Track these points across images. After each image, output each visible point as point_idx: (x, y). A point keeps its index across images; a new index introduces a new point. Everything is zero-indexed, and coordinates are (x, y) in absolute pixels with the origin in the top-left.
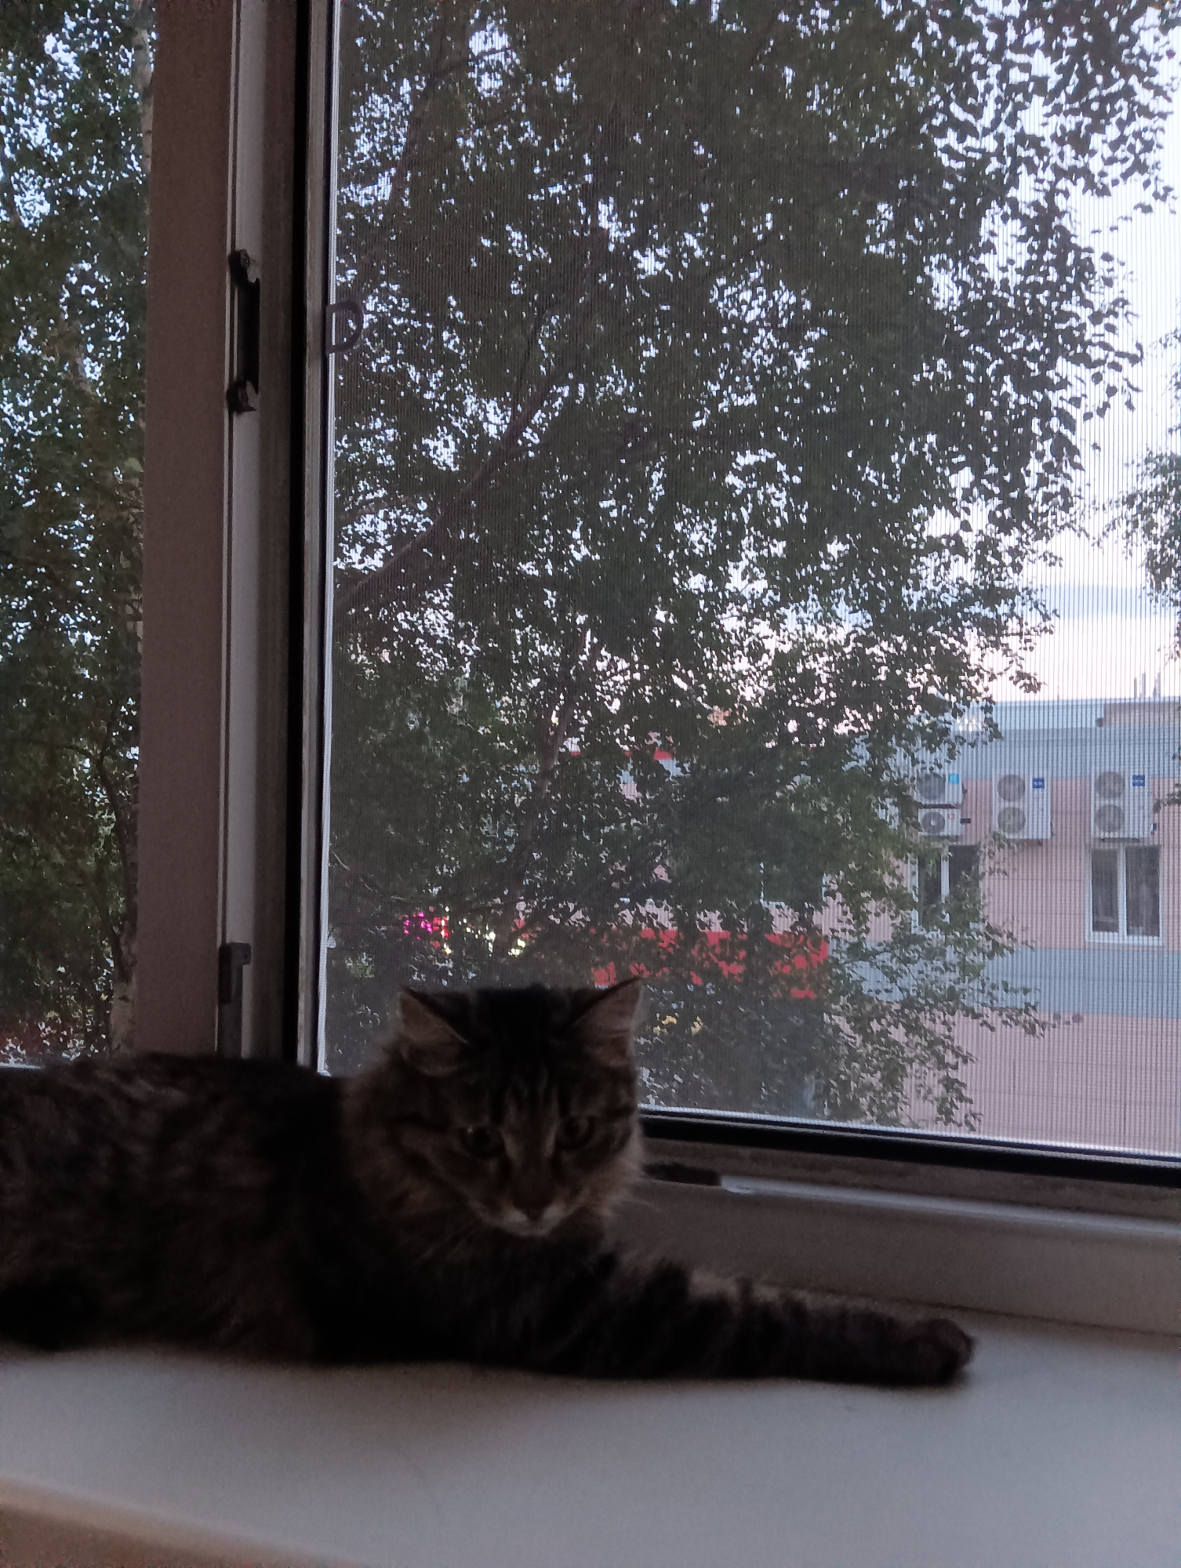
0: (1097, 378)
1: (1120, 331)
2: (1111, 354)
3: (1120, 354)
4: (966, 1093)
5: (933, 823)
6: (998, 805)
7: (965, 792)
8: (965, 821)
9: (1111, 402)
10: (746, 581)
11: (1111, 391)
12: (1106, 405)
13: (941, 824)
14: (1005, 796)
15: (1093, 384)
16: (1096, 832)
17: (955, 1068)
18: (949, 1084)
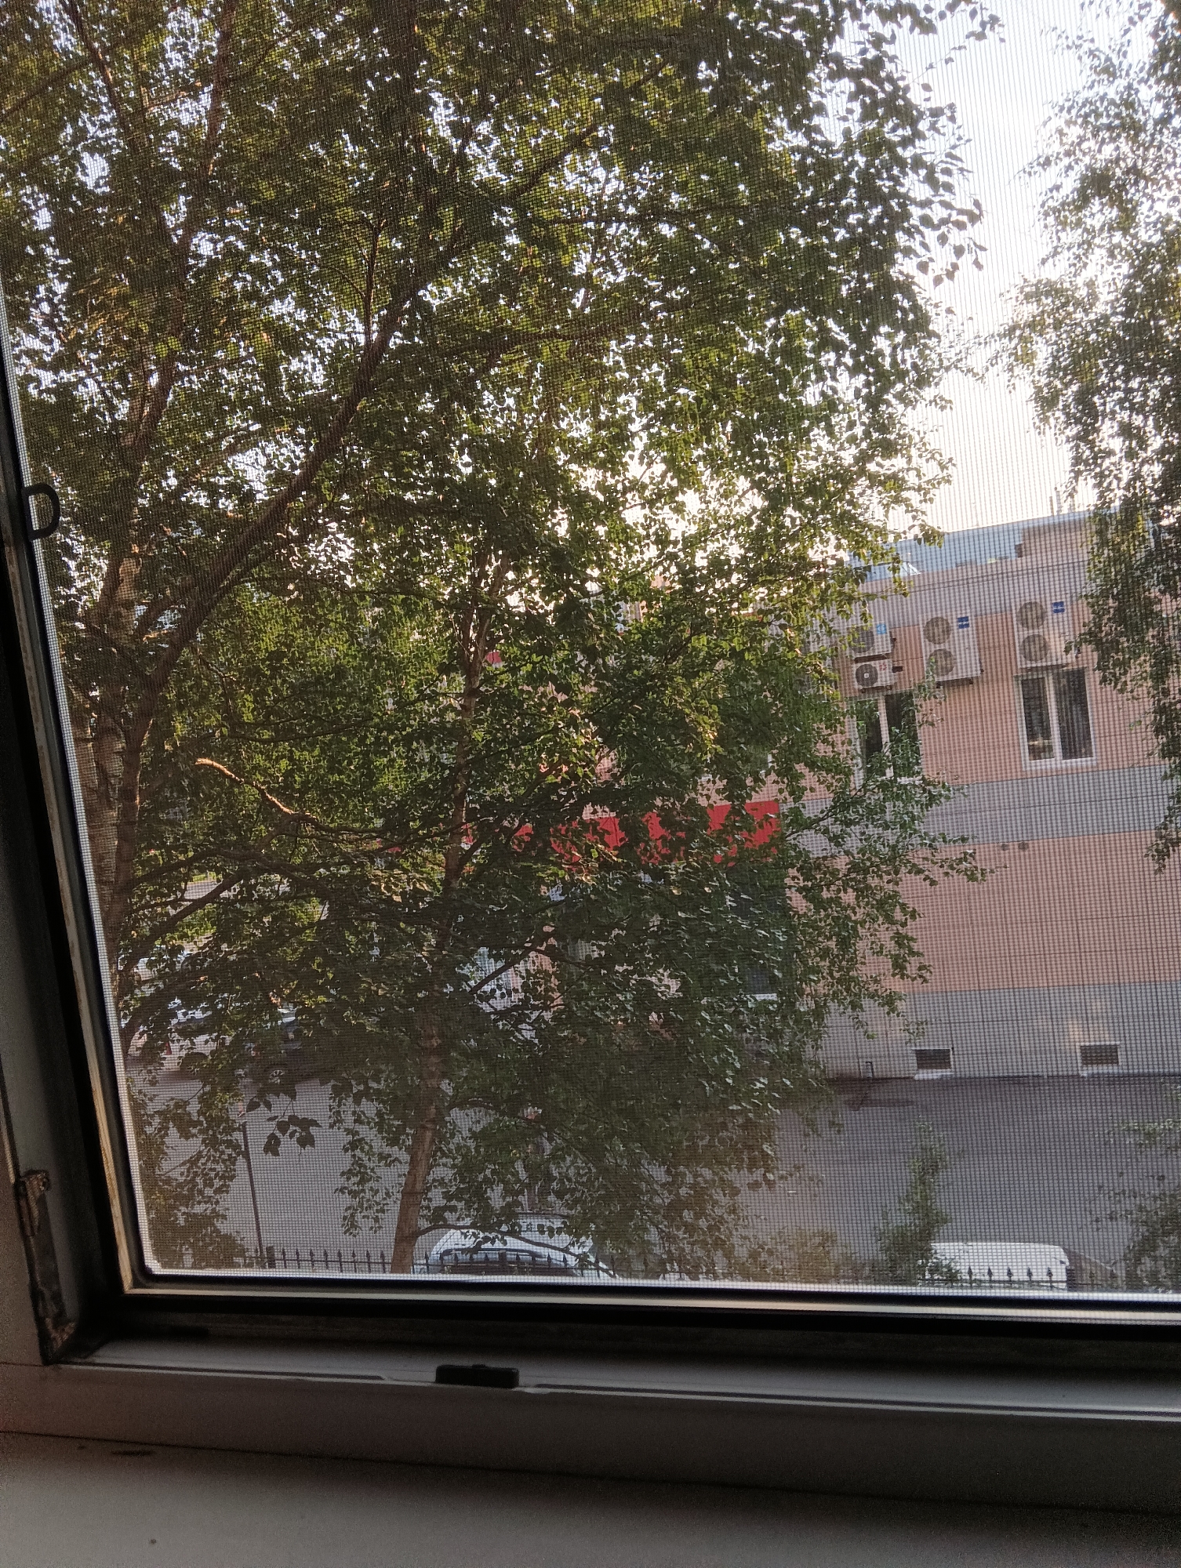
0: (943, 239)
1: (956, 190)
2: (954, 213)
3: (961, 212)
4: (915, 947)
5: (866, 676)
6: (928, 648)
7: (893, 640)
8: (897, 669)
9: (959, 262)
10: (645, 466)
11: (959, 251)
12: (955, 267)
13: (874, 678)
14: (931, 639)
15: (939, 247)
16: (1022, 663)
17: (904, 925)
18: (900, 940)
